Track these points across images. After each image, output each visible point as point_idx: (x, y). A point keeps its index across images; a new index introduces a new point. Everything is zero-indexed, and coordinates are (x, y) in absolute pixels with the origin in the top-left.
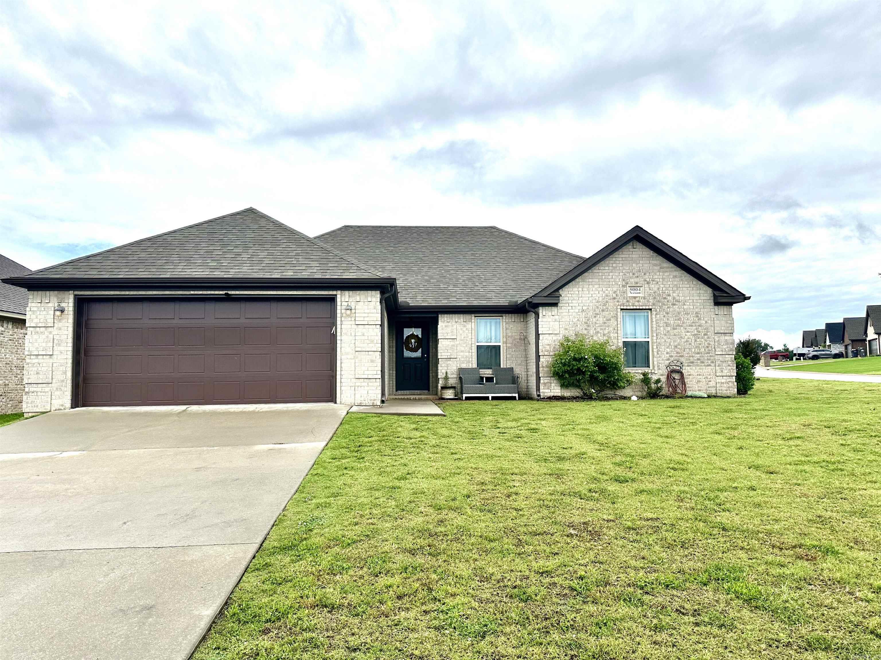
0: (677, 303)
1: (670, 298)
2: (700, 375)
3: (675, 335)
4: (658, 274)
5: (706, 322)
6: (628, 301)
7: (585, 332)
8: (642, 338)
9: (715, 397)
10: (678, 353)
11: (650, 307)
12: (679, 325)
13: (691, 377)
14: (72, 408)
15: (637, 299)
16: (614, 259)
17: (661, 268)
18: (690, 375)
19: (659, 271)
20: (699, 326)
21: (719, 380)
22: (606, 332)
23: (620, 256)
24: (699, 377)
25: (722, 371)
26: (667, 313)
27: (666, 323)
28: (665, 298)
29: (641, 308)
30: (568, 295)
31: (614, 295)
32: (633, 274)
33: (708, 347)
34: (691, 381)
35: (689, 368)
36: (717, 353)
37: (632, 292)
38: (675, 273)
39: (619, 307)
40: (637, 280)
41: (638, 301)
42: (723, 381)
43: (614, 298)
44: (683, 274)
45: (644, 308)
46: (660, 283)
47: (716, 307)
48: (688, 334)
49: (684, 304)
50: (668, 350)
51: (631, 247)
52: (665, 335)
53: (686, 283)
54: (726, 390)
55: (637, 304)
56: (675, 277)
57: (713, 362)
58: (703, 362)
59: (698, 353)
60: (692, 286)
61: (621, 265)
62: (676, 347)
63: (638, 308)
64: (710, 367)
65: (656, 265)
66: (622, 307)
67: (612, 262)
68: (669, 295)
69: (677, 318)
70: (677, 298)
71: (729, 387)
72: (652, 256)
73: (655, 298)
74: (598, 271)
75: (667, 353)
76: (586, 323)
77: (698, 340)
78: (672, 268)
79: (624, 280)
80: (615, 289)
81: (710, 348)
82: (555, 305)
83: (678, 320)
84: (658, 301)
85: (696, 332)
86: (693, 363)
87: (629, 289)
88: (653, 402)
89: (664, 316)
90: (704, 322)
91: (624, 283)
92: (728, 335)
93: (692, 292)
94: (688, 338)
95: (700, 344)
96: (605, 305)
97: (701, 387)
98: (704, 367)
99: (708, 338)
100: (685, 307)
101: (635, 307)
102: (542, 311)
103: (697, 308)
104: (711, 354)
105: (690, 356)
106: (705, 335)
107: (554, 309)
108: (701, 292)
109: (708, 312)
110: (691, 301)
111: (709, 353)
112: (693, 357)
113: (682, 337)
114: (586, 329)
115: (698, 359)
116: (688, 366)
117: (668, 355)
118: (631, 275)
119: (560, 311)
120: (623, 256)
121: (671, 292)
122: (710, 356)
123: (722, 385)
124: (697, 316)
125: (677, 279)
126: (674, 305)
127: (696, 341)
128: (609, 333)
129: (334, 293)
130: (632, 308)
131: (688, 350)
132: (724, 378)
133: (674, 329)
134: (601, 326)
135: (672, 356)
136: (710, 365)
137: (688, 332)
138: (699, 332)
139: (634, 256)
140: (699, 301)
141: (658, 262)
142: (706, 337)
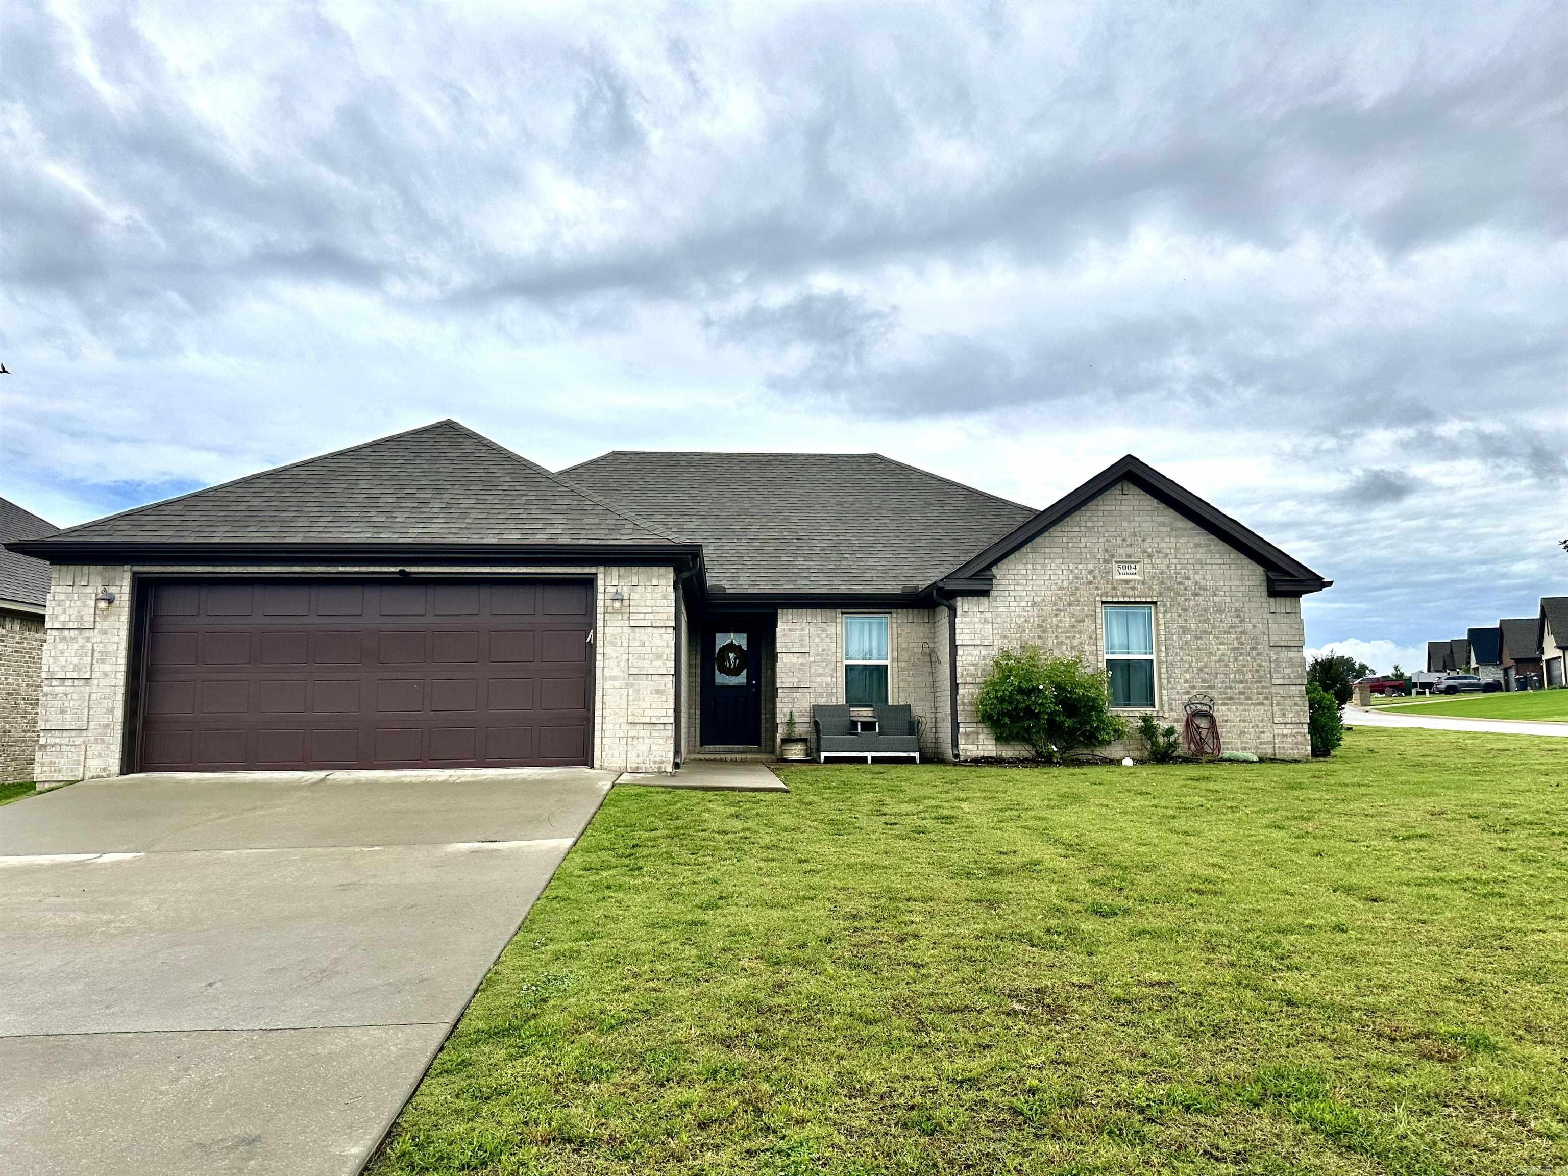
0: (1202, 592)
1: (1189, 583)
2: (1244, 721)
3: (1199, 649)
4: (1167, 540)
5: (1254, 626)
6: (1114, 588)
7: (1039, 642)
8: (1140, 653)
9: (1273, 760)
10: (1204, 681)
11: (1155, 599)
12: (1205, 632)
13: (1229, 724)
14: (122, 773)
15: (1131, 584)
16: (1089, 513)
17: (1172, 530)
18: (1226, 721)
19: (1169, 536)
20: (1242, 633)
21: (1279, 730)
22: (1076, 642)
23: (1100, 508)
24: (1242, 724)
25: (1284, 715)
26: (1185, 610)
27: (1182, 627)
28: (1180, 583)
29: (1138, 600)
30: (1008, 577)
31: (1090, 577)
32: (1124, 540)
33: (1257, 671)
34: (1228, 732)
35: (1224, 708)
36: (1274, 682)
37: (1121, 571)
38: (1197, 540)
39: (1098, 599)
40: (1129, 550)
41: (1133, 589)
42: (1285, 732)
43: (1090, 583)
44: (1212, 540)
45: (1144, 600)
46: (1170, 557)
47: (1272, 600)
48: (1222, 647)
49: (1215, 595)
50: (1187, 676)
51: (1118, 492)
52: (1182, 649)
53: (1218, 556)
54: (1292, 749)
55: (1130, 593)
56: (1197, 545)
57: (1266, 698)
58: (1249, 699)
59: (1241, 682)
60: (1229, 561)
61: (1101, 524)
62: (1201, 670)
63: (1132, 600)
64: (1262, 707)
65: (1163, 524)
66: (1104, 599)
67: (1085, 518)
68: (1188, 578)
69: (1202, 619)
70: (1202, 583)
71: (1296, 743)
72: (1157, 509)
73: (1162, 583)
74: (1061, 534)
75: (1186, 682)
76: (1040, 626)
77: (1241, 658)
78: (1192, 529)
79: (1106, 551)
80: (1091, 566)
81: (1262, 673)
82: (985, 593)
83: (1205, 622)
84: (1169, 589)
85: (1236, 645)
86: (1231, 699)
87: (1115, 566)
88: (1160, 769)
89: (1179, 616)
90: (1250, 626)
91: (1107, 557)
92: (1293, 649)
93: (1228, 572)
94: (1223, 655)
95: (1244, 666)
96: (1073, 594)
97: (1247, 743)
98: (1252, 708)
99: (1258, 654)
100: (1217, 599)
101: (1127, 599)
102: (962, 605)
103: (1237, 601)
104: (1263, 684)
105: (1226, 688)
106: (1253, 649)
107: (984, 601)
108: (1245, 572)
109: (1257, 608)
110: (1228, 588)
111: (1260, 682)
112: (1231, 688)
113: (1211, 653)
114: (1040, 637)
115: (1241, 693)
116: (1223, 704)
117: (1187, 685)
118: (1119, 541)
119: (994, 604)
120: (1106, 508)
121: (1191, 572)
122: (1263, 687)
123: (1284, 739)
124: (1238, 616)
125: (1201, 550)
126: (1196, 595)
127: (1236, 660)
128: (1081, 643)
129: (593, 570)
130: (1121, 599)
131: (1222, 676)
132: (1288, 726)
133: (1197, 638)
134: (1067, 632)
135: (1194, 687)
136: (1262, 704)
137: (1222, 644)
138: (1242, 644)
139: (1124, 508)
140: (1241, 589)
141: (1167, 520)
142: (1254, 653)
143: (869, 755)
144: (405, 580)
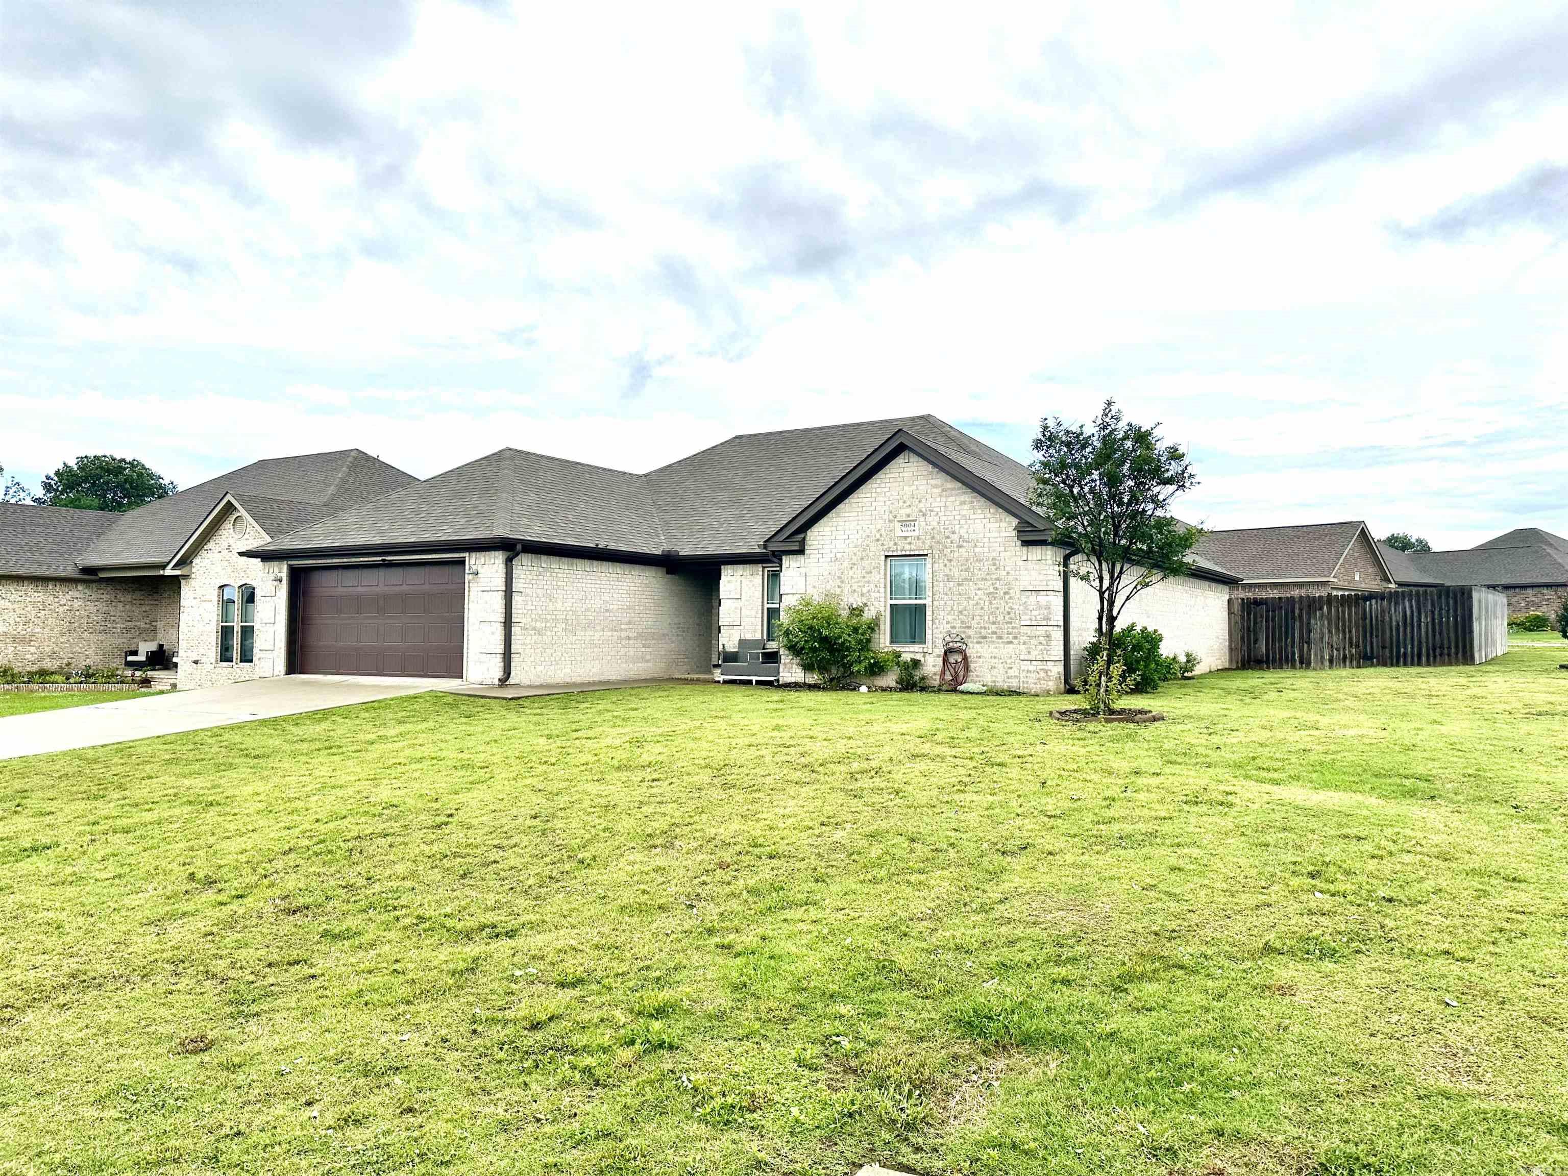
0: (965, 544)
1: (955, 537)
2: (995, 658)
3: (960, 594)
4: (938, 499)
5: (1008, 573)
6: (895, 544)
7: (838, 591)
8: (910, 599)
9: (1019, 694)
10: (962, 622)
11: (926, 552)
12: (966, 579)
13: (981, 660)
14: (287, 674)
15: (909, 540)
16: (878, 481)
17: (943, 491)
18: (980, 657)
19: (941, 496)
20: (998, 579)
21: (1026, 666)
22: (865, 590)
23: (888, 476)
24: (993, 661)
25: (1029, 652)
26: (950, 561)
27: (947, 575)
28: (948, 537)
29: (912, 553)
30: (818, 538)
31: (878, 536)
32: (904, 502)
33: (1009, 613)
34: (980, 667)
35: (978, 646)
36: (1023, 623)
37: (903, 529)
38: (962, 498)
39: (882, 553)
40: (908, 511)
41: (910, 543)
42: (1032, 668)
43: (878, 540)
44: (975, 498)
45: (917, 553)
46: (940, 514)
47: (1025, 548)
48: (979, 592)
49: (976, 546)
50: (950, 618)
51: (902, 461)
52: (946, 594)
53: (979, 511)
54: (1035, 684)
55: (907, 547)
56: (963, 503)
57: (1016, 638)
58: (1001, 638)
59: (994, 623)
60: (989, 516)
61: (887, 489)
62: (961, 612)
63: (908, 553)
64: (1011, 646)
65: (936, 486)
66: (887, 554)
67: (874, 486)
68: (954, 533)
69: (964, 568)
70: (966, 536)
71: (1039, 679)
72: (931, 473)
73: (933, 538)
74: (858, 500)
75: (948, 622)
76: (839, 577)
77: (994, 602)
78: (959, 489)
79: (891, 512)
80: (879, 527)
81: (1012, 615)
82: (801, 552)
83: (966, 570)
84: (938, 542)
85: (992, 590)
86: (985, 637)
87: (898, 525)
88: (905, 695)
89: (945, 565)
90: (1004, 573)
91: (891, 517)
92: (1042, 593)
93: (988, 526)
94: (980, 599)
95: (997, 608)
96: (864, 550)
97: (996, 677)
98: (1002, 646)
99: (1010, 599)
100: (977, 550)
101: (904, 553)
102: (786, 561)
103: (994, 551)
104: (1013, 625)
105: (981, 628)
106: (1005, 593)
107: (800, 558)
108: (1003, 524)
109: (1012, 557)
110: (986, 540)
111: (1011, 623)
112: (985, 628)
113: (969, 598)
114: (839, 587)
115: (994, 633)
116: (978, 643)
117: (949, 626)
118: (901, 504)
119: (807, 561)
120: (892, 475)
121: (957, 527)
122: (1013, 628)
123: (1028, 675)
124: (995, 564)
125: (966, 507)
126: (960, 547)
127: (991, 603)
128: (869, 591)
129: (462, 555)
130: (899, 553)
131: (978, 618)
132: (1034, 663)
133: (959, 585)
134: (858, 582)
135: (954, 627)
136: (1011, 642)
137: (979, 589)
138: (997, 589)
139: (906, 474)
140: (999, 540)
141: (938, 482)
142: (1007, 597)
143: (754, 679)
144: (391, 565)
